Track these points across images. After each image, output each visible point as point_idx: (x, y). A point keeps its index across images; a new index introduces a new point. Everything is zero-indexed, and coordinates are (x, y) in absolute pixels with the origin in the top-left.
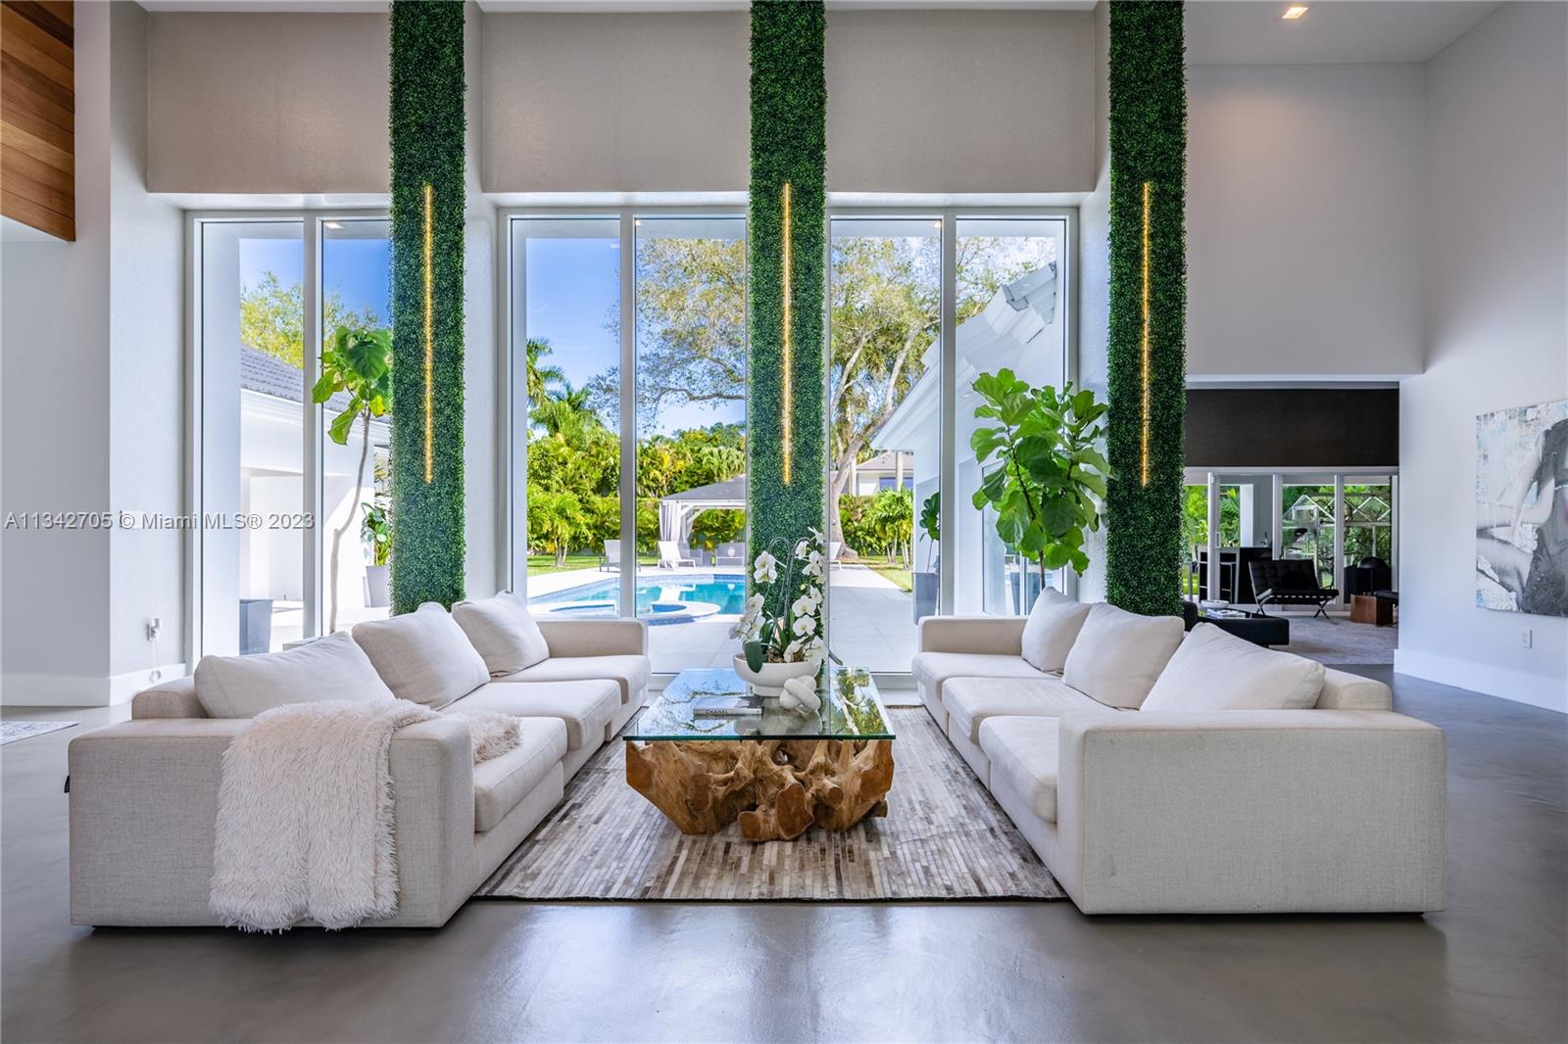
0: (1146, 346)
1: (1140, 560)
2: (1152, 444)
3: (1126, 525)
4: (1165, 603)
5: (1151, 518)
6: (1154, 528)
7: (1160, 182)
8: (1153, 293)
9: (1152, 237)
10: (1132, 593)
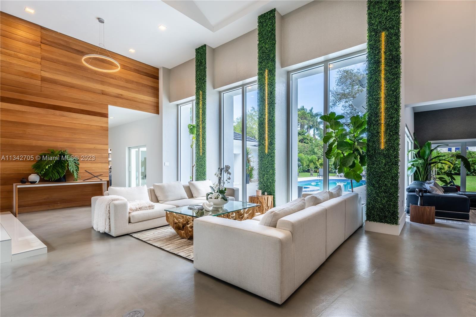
0: (383, 95)
1: (380, 177)
2: (386, 132)
3: (373, 164)
4: (391, 194)
5: (384, 161)
6: (385, 165)
7: (388, 31)
8: (385, 74)
9: (385, 53)
10: (376, 189)
